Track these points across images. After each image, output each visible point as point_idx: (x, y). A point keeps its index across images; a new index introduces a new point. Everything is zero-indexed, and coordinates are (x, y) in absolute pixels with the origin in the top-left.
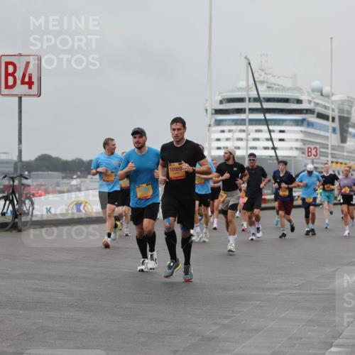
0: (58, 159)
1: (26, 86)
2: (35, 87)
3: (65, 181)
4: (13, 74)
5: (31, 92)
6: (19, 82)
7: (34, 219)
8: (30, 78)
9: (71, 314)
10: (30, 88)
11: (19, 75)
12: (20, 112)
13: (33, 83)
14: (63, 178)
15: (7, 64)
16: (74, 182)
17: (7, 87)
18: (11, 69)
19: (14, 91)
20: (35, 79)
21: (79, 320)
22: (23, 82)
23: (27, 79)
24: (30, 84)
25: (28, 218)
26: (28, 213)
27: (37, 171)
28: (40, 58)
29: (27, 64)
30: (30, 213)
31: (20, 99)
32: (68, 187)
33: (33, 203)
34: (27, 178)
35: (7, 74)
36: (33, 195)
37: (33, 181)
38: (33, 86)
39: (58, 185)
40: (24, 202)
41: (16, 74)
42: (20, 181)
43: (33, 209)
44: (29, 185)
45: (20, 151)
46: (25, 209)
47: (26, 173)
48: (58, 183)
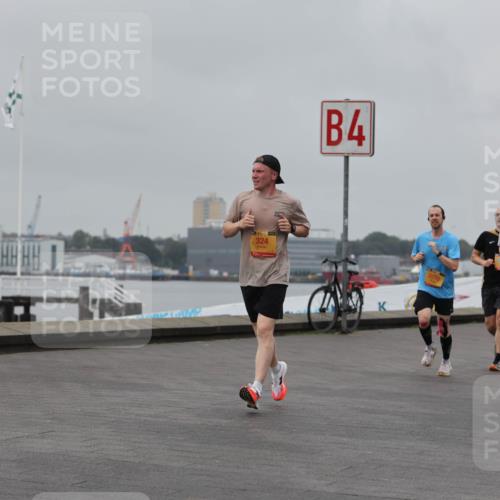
0: (394, 239)
1: (355, 142)
2: (366, 143)
3: (404, 268)
4: (337, 127)
5: (360, 149)
6: (345, 136)
7: (363, 317)
8: (360, 128)
9: (411, 444)
10: (360, 144)
11: (346, 127)
12: (346, 176)
13: (364, 138)
14: (402, 264)
15: (330, 113)
16: (415, 270)
17: (330, 142)
18: (335, 119)
19: (339, 148)
20: (366, 133)
21: (421, 453)
22: (351, 137)
23: (356, 133)
24: (360, 139)
25: (355, 316)
26: (356, 309)
27: (367, 253)
28: (373, 105)
29: (357, 113)
30: (358, 310)
31: (347, 158)
32: (408, 276)
33: (361, 297)
34: (354, 264)
35: (330, 126)
36: (362, 286)
37: (361, 267)
38: (364, 142)
39: (395, 273)
40: (350, 295)
41: (342, 127)
42: (345, 267)
43: (362, 303)
44: (357, 273)
45: (346, 228)
46: (351, 304)
47: (353, 257)
48: (394, 270)
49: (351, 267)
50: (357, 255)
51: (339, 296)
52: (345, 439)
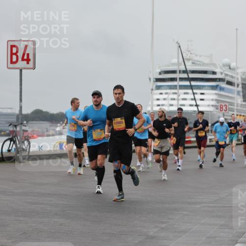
0: (47, 113)
1: (25, 62)
2: (31, 62)
3: (52, 128)
4: (16, 54)
5: (28, 66)
6: (20, 59)
7: (30, 154)
8: (28, 55)
9: (56, 220)
10: (28, 63)
11: (20, 54)
12: (21, 80)
13: (30, 60)
14: (51, 126)
15: (12, 46)
16: (58, 129)
17: (12, 62)
18: (14, 50)
19: (17, 65)
20: (31, 57)
21: (61, 225)
22: (23, 59)
23: (25, 57)
24: (28, 60)
25: (26, 154)
26: (26, 150)
27: (33, 121)
28: (34, 43)
29: (26, 46)
30: (28, 150)
31: (21, 71)
32: (54, 133)
33: (29, 143)
34: (25, 126)
35: (12, 54)
36: (30, 138)
37: (29, 128)
38: (30, 62)
39: (47, 131)
40: (23, 142)
41: (18, 54)
42: (21, 128)
43: (30, 147)
44: (27, 131)
45: (21, 107)
46: (24, 147)
47: (25, 122)
48: (47, 129)
49: (24, 128)
50: (27, 122)
51: (18, 143)
52: (21, 218)
